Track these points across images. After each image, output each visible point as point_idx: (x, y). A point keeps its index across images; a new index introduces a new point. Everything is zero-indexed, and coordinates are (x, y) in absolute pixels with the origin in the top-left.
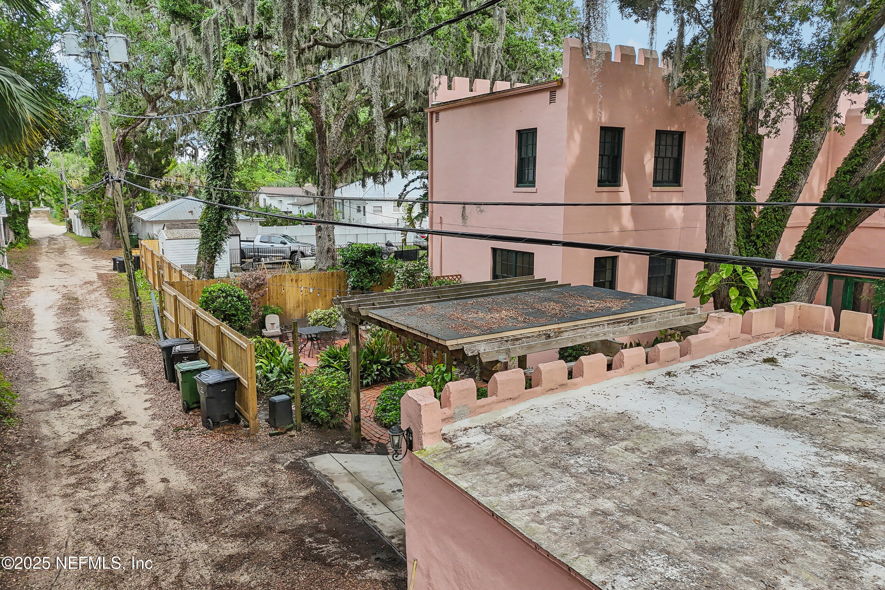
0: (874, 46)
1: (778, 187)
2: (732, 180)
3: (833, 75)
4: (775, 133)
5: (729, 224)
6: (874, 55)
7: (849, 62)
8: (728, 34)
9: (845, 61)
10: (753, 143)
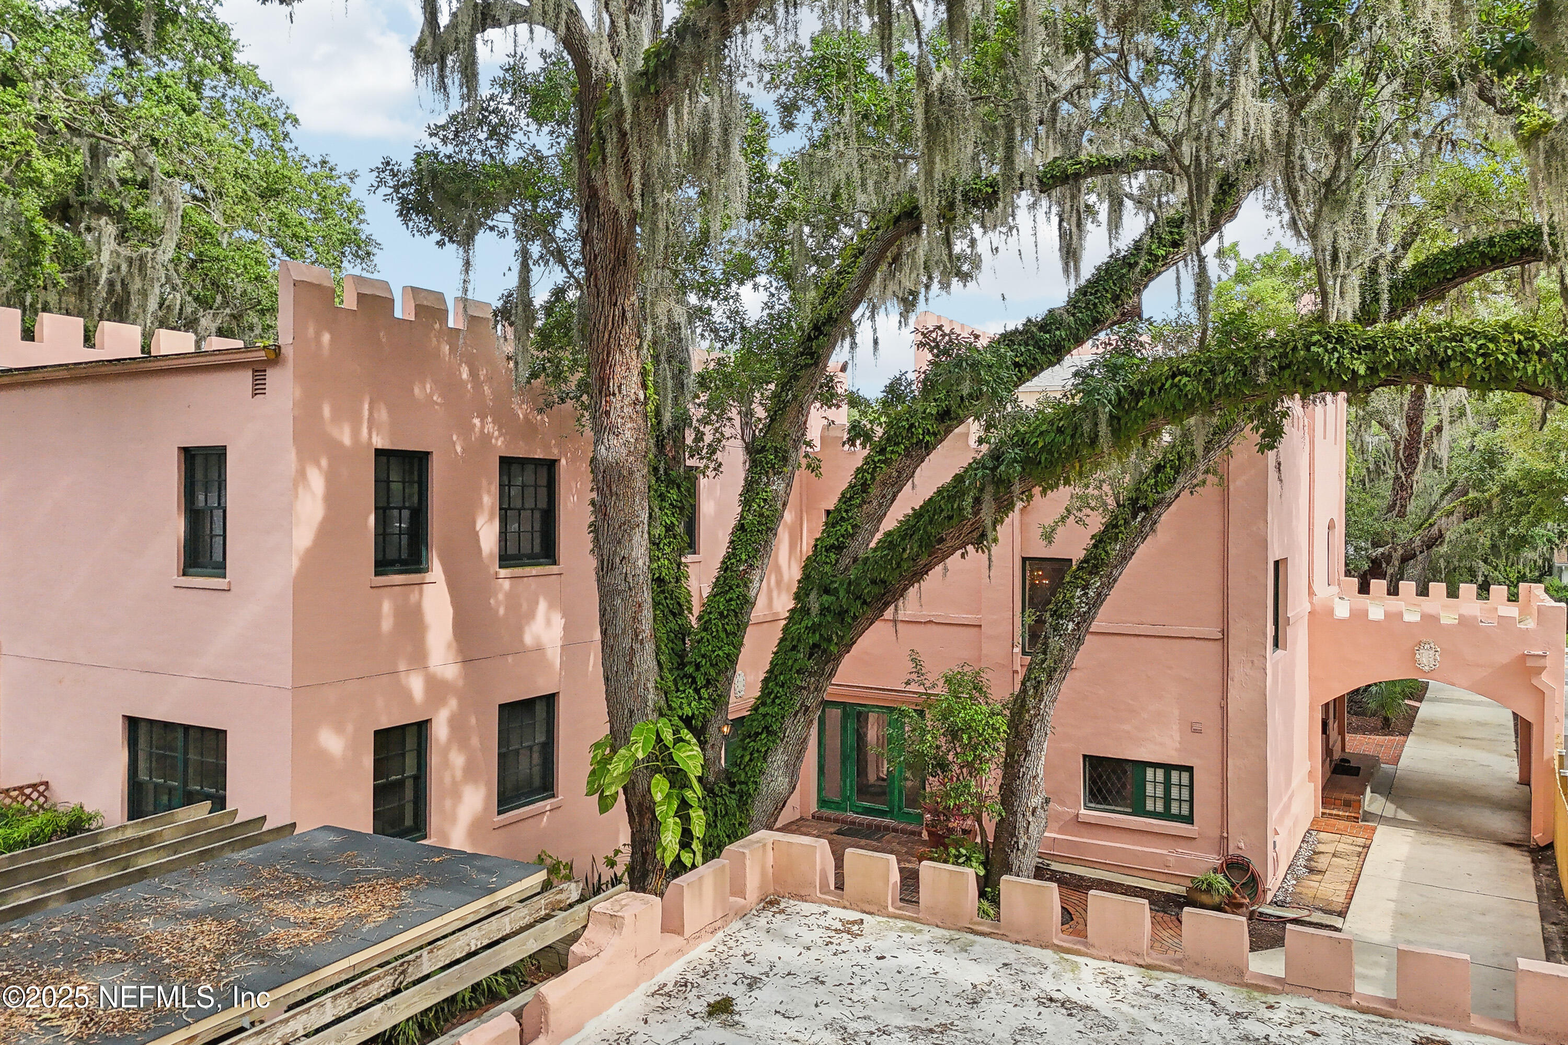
0: (853, 335)
1: (725, 571)
2: (642, 562)
3: (796, 378)
4: (715, 469)
5: (643, 649)
6: (853, 345)
7: (818, 357)
8: (612, 291)
9: (812, 355)
10: (679, 487)
